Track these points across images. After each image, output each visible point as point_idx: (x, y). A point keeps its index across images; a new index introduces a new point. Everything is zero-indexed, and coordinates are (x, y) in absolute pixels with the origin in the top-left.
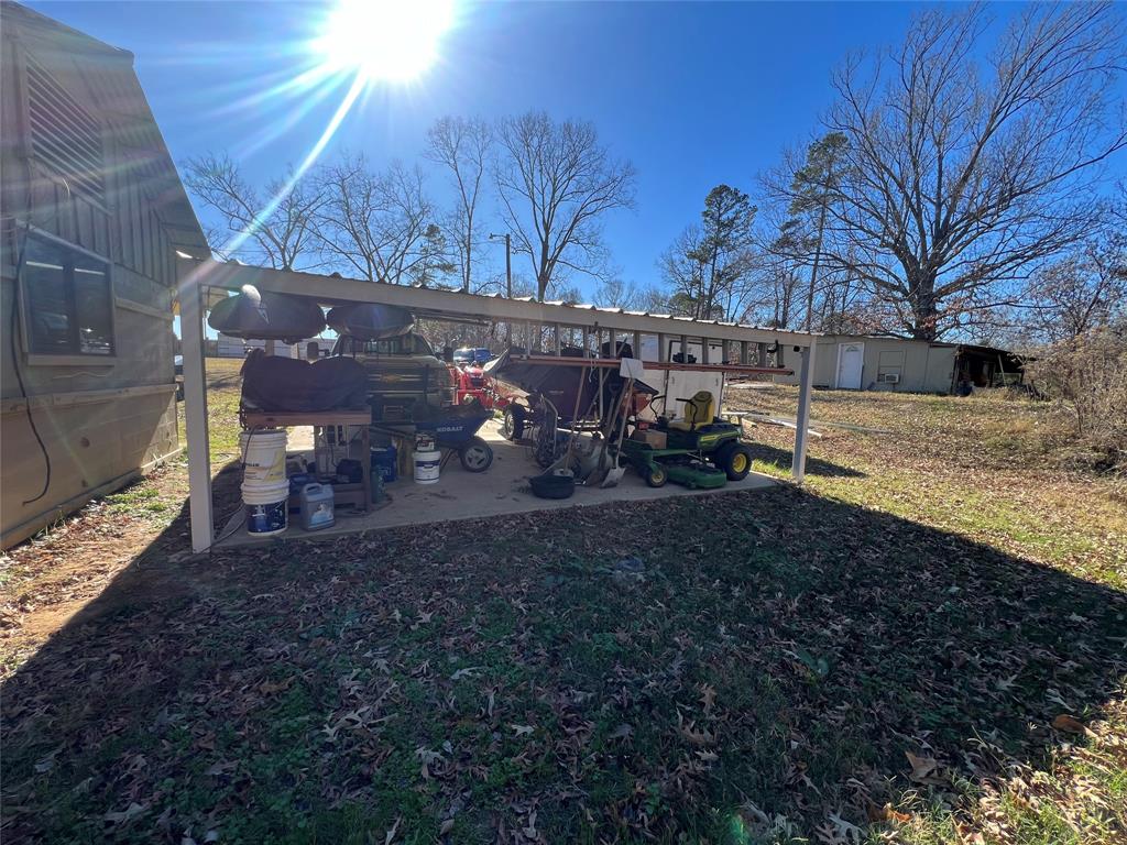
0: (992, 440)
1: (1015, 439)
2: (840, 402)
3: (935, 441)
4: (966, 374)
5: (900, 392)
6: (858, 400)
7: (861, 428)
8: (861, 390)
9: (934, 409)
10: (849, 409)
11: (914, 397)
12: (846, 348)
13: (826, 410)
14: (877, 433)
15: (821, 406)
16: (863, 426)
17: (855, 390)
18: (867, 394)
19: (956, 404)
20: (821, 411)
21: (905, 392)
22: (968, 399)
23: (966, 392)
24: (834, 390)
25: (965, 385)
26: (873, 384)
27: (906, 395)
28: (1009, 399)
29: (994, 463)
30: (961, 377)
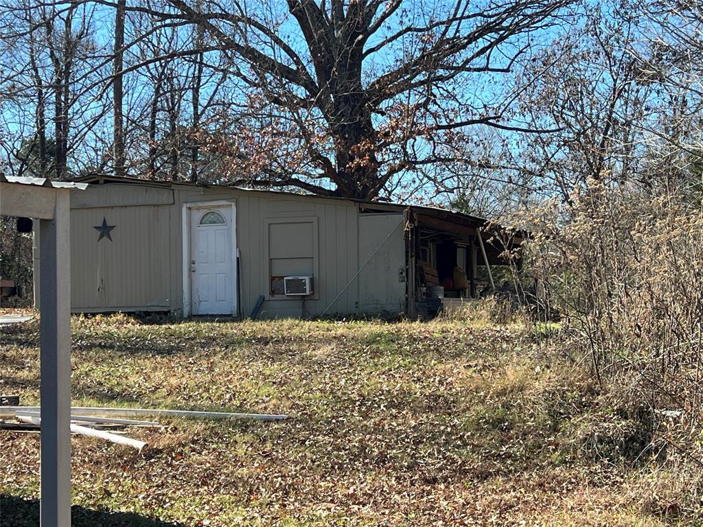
0: (471, 414)
1: (507, 406)
2: (192, 352)
3: (378, 428)
4: (431, 270)
5: (314, 319)
6: (230, 343)
7: (234, 415)
8: (238, 317)
9: (377, 354)
10: (211, 369)
11: (340, 328)
12: (198, 215)
13: (159, 375)
14: (268, 421)
15: (148, 364)
16: (240, 408)
17: (224, 318)
18: (249, 327)
19: (413, 339)
20: (147, 378)
21: (325, 317)
22: (435, 326)
23: (431, 311)
24: (180, 320)
25: (429, 294)
26: (262, 300)
27: (326, 324)
28: (499, 322)
29: (477, 464)
30: (421, 279)
